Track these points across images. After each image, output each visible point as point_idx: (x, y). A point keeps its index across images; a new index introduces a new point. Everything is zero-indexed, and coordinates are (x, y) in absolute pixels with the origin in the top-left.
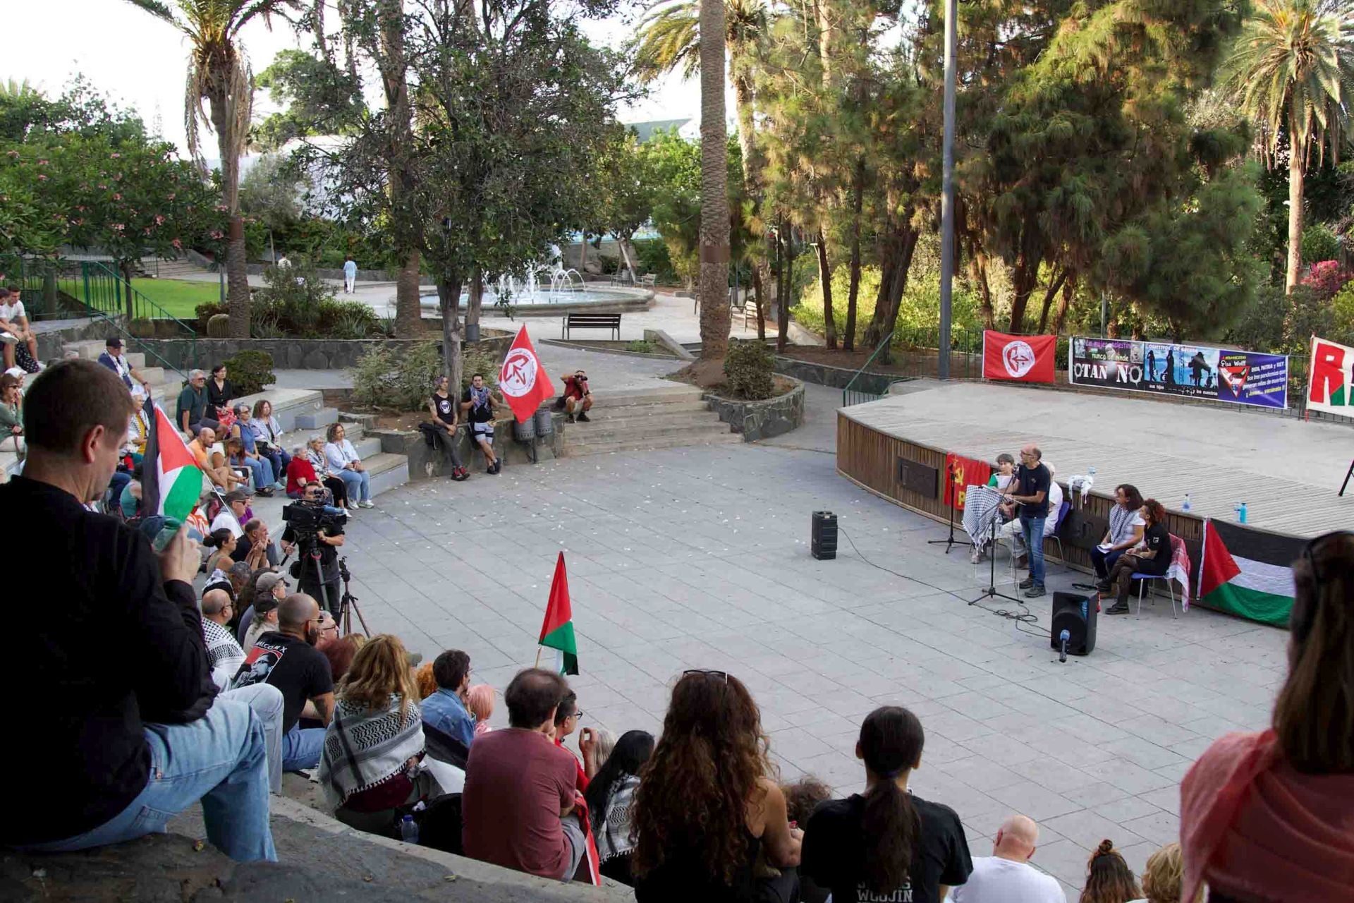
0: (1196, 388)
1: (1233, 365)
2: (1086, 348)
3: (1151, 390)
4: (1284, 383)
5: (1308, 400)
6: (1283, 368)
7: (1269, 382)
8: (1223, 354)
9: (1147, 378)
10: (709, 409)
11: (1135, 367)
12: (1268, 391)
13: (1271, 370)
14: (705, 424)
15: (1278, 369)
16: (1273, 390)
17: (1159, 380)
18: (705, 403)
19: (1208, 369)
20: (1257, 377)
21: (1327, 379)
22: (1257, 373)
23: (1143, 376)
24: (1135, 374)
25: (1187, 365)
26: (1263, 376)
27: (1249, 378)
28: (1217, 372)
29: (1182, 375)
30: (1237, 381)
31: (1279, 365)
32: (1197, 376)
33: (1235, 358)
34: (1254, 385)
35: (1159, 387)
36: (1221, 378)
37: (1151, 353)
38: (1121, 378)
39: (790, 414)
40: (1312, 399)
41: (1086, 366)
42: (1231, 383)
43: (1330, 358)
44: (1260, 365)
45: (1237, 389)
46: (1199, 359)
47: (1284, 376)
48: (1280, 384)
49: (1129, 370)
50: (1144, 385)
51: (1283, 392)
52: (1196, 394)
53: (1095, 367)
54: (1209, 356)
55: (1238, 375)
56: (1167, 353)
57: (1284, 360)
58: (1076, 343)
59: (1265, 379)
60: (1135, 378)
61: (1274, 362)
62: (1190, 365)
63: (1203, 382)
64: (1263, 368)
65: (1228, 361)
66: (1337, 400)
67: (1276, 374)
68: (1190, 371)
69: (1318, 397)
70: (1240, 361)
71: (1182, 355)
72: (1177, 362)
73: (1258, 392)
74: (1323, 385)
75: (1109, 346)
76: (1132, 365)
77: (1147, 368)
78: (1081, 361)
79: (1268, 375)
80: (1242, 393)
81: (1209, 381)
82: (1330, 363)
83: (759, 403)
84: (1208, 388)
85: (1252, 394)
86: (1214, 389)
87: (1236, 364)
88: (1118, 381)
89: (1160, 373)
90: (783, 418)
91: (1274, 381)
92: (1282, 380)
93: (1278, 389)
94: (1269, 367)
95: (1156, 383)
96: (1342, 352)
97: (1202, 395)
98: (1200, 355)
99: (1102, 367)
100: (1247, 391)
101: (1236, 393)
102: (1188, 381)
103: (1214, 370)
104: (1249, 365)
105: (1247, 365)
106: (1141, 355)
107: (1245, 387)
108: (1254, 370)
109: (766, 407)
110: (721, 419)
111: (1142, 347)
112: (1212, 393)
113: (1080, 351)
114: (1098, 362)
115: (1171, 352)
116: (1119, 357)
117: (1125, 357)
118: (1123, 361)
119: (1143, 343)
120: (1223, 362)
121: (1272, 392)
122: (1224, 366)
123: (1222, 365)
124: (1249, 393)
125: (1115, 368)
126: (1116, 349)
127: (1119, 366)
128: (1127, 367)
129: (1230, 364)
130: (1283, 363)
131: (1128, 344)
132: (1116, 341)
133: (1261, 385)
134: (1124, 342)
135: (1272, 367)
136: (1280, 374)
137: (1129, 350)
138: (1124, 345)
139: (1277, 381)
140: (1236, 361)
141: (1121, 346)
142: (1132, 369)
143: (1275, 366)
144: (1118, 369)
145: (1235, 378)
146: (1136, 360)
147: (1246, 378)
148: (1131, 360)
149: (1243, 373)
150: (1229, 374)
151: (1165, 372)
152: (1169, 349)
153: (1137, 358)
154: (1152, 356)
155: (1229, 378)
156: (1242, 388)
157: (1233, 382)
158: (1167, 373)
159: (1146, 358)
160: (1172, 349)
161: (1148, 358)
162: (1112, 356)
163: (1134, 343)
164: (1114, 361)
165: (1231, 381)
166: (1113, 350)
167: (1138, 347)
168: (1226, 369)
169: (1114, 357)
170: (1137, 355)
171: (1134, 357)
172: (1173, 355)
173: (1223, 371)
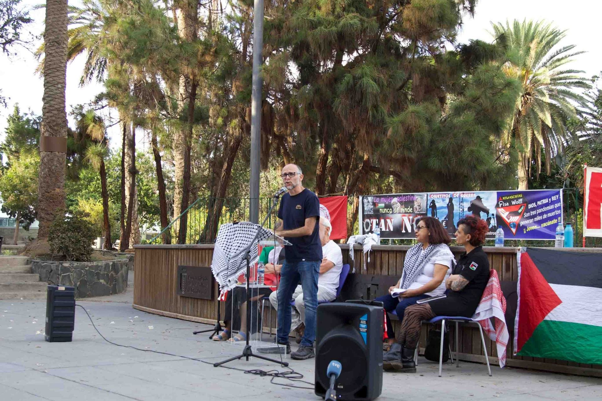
1: (510, 204)
2: (374, 204)
4: (560, 215)
5: (585, 228)
6: (558, 201)
7: (545, 216)
8: (500, 196)
10: (31, 271)
12: (545, 225)
13: (547, 205)
14: (22, 282)
15: (553, 203)
16: (549, 223)
18: (29, 266)
19: (487, 211)
20: (534, 213)
22: (533, 209)
25: (466, 209)
26: (540, 211)
27: (527, 215)
28: (495, 213)
30: (514, 219)
31: (554, 198)
33: (512, 197)
34: (531, 220)
37: (433, 202)
38: (406, 228)
39: (110, 279)
40: (589, 227)
41: (375, 221)
42: (509, 221)
44: (536, 201)
45: (515, 226)
46: (477, 203)
47: (559, 208)
48: (556, 217)
49: (413, 221)
53: (382, 221)
54: (487, 199)
55: (515, 214)
56: (447, 201)
57: (558, 193)
58: (365, 200)
59: (541, 214)
61: (549, 197)
62: (469, 209)
64: (539, 203)
65: (505, 201)
67: (551, 207)
68: (471, 214)
69: (594, 223)
70: (517, 199)
71: (462, 201)
72: (457, 209)
73: (535, 227)
74: (598, 211)
75: (395, 200)
78: (370, 217)
79: (545, 209)
80: (520, 230)
83: (75, 264)
85: (529, 229)
86: (493, 229)
87: (514, 203)
88: (404, 231)
90: (102, 281)
91: (550, 215)
92: (557, 212)
93: (555, 221)
94: (545, 201)
98: (479, 198)
99: (388, 220)
100: (525, 227)
101: (514, 230)
103: (492, 211)
104: (526, 203)
105: (524, 202)
106: (424, 205)
107: (522, 223)
108: (530, 206)
109: (83, 268)
110: (41, 280)
113: (369, 207)
114: (385, 216)
115: (451, 200)
116: (403, 210)
117: (409, 209)
118: (407, 213)
119: (425, 194)
120: (501, 203)
121: (548, 225)
122: (502, 206)
123: (500, 206)
124: (526, 229)
125: (401, 219)
126: (401, 203)
127: (404, 218)
128: (411, 218)
129: (508, 203)
130: (557, 196)
131: (412, 197)
132: (401, 195)
133: (537, 220)
134: (407, 195)
135: (547, 201)
136: (556, 207)
137: (413, 202)
138: (408, 198)
139: (553, 214)
140: (513, 200)
141: (406, 199)
142: (415, 219)
143: (550, 200)
144: (403, 220)
145: (513, 216)
146: (419, 210)
147: (523, 215)
148: (415, 211)
149: (520, 211)
150: (508, 213)
151: (445, 218)
152: (449, 197)
153: (420, 209)
154: (433, 206)
155: (507, 217)
156: (519, 225)
157: (510, 219)
158: (447, 219)
159: (428, 207)
160: (452, 197)
161: (430, 207)
162: (398, 209)
163: (417, 195)
164: (400, 213)
165: (509, 219)
166: (398, 203)
167: (421, 198)
168: (504, 209)
169: (400, 210)
170: (420, 206)
171: (418, 208)
172: (453, 202)
173: (501, 210)
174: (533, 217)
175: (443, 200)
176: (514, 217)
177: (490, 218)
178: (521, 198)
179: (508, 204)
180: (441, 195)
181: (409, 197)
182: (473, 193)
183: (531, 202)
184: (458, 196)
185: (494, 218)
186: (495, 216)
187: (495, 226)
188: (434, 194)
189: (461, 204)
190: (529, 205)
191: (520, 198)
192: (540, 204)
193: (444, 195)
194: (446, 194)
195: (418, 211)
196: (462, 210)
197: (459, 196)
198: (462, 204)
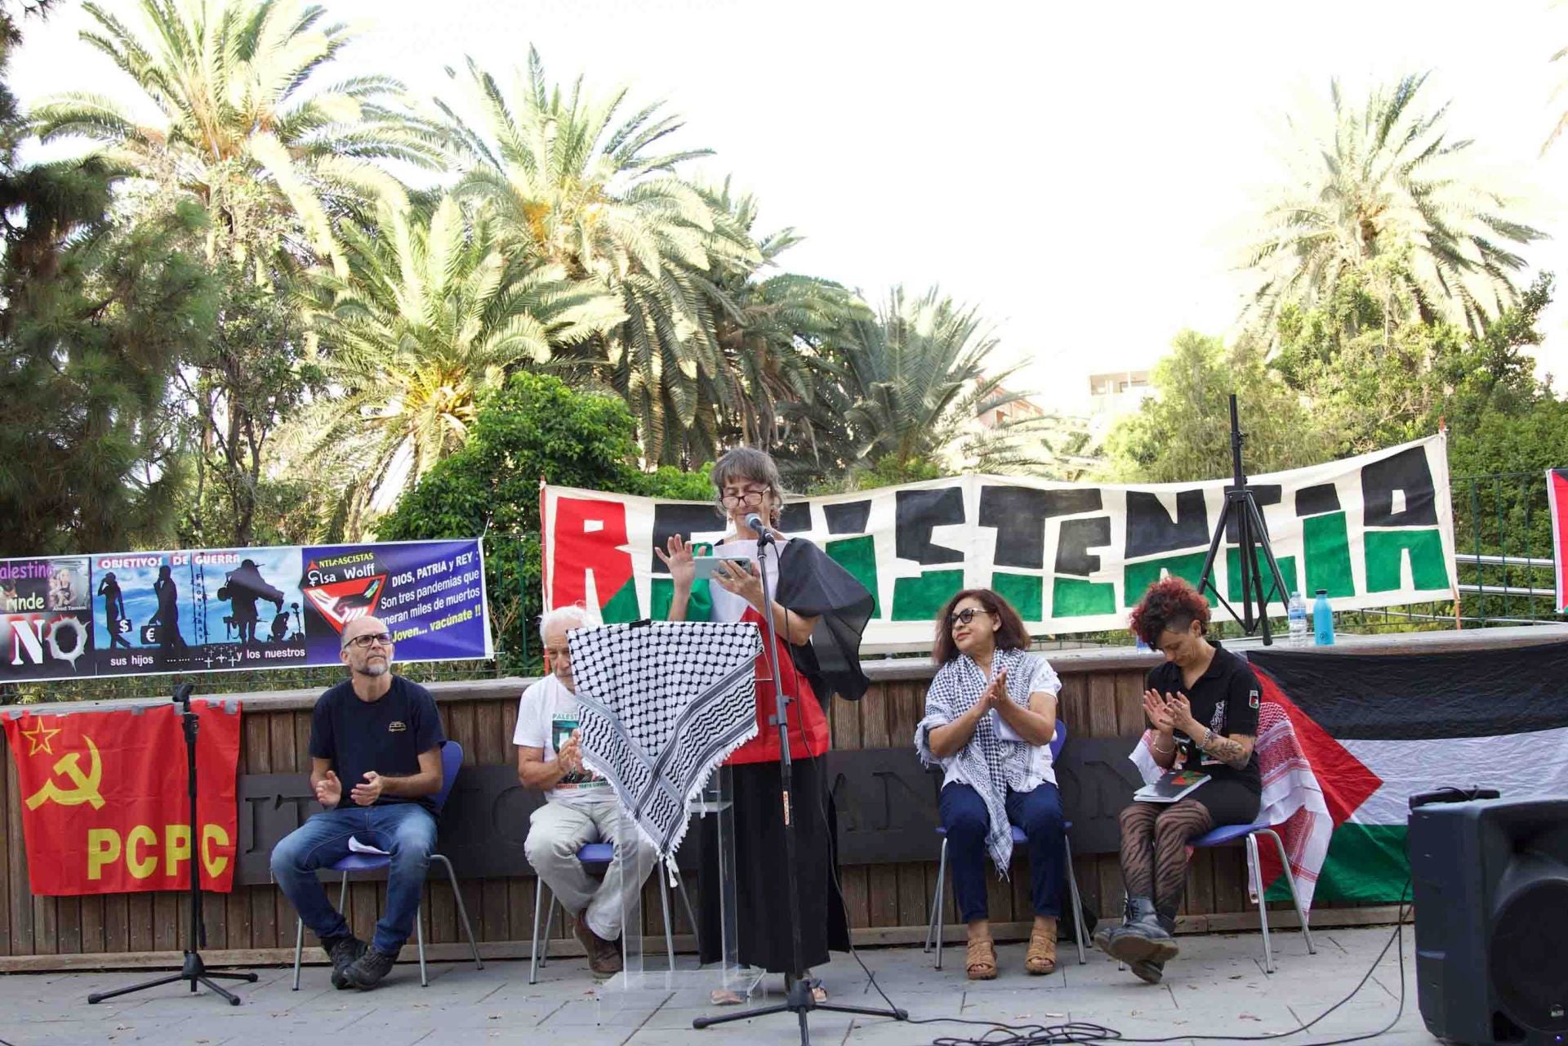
0: (243, 648)
1: (341, 578)
3: (118, 669)
4: (478, 600)
6: (473, 566)
7: (439, 604)
8: (309, 558)
9: (103, 642)
11: (65, 621)
12: (438, 625)
13: (442, 577)
15: (457, 571)
16: (452, 620)
17: (136, 642)
19: (276, 598)
20: (408, 596)
21: (589, 572)
22: (406, 588)
23: (89, 642)
24: (67, 639)
25: (212, 595)
26: (424, 592)
27: (387, 603)
28: (300, 602)
29: (200, 621)
30: (357, 615)
31: (461, 561)
32: (244, 615)
33: (347, 561)
34: (403, 617)
35: (140, 661)
36: (314, 616)
37: (111, 579)
38: (24, 654)
42: (341, 621)
43: (593, 526)
44: (412, 568)
46: (246, 580)
47: (476, 584)
48: (470, 604)
49: (46, 631)
50: (93, 660)
51: (478, 621)
52: (246, 662)
54: (274, 568)
55: (358, 600)
56: (155, 575)
57: (474, 547)
59: (426, 600)
60: (68, 647)
61: (449, 557)
62: (223, 594)
63: (264, 630)
64: (422, 573)
65: (327, 571)
67: (456, 581)
68: (227, 608)
70: (360, 565)
71: (198, 573)
72: (184, 594)
73: (414, 632)
74: (582, 587)
76: (58, 616)
77: (101, 619)
79: (438, 587)
81: (280, 624)
82: (595, 537)
84: (276, 641)
86: (296, 641)
87: (349, 574)
88: (18, 661)
89: (137, 628)
91: (451, 600)
92: (471, 594)
93: (466, 615)
94: (438, 568)
95: (129, 652)
96: (620, 507)
97: (264, 661)
98: (249, 565)
102: (220, 633)
103: (292, 595)
104: (386, 574)
105: (379, 573)
106: (80, 586)
108: (397, 581)
112: (289, 653)
115: (165, 571)
116: (12, 603)
117: (33, 599)
118: (28, 611)
119: (83, 560)
120: (314, 575)
121: (449, 624)
122: (318, 584)
123: (313, 583)
125: (6, 629)
127: (18, 625)
128: (40, 623)
129: (333, 576)
130: (470, 556)
131: (41, 568)
132: (4, 564)
133: (418, 613)
134: (26, 563)
135: (444, 568)
136: (467, 581)
137: (44, 580)
138: (27, 571)
139: (461, 597)
140: (349, 567)
141: (20, 573)
142: (55, 626)
143: (451, 564)
144: (14, 631)
145: (350, 607)
146: (66, 602)
147: (379, 604)
148: (52, 604)
149: (369, 594)
150: (335, 600)
151: (152, 621)
152: (160, 564)
153: (68, 598)
154: (111, 588)
155: (335, 609)
157: (345, 616)
158: (159, 623)
159: (95, 593)
160: (168, 564)
161: (100, 592)
163: (58, 562)
165: (341, 614)
167: (71, 570)
168: (325, 590)
170: (67, 590)
171: (60, 595)
172: (172, 576)
173: (316, 594)
174: (407, 606)
175: (142, 574)
176: (354, 610)
177: (287, 615)
178: (371, 562)
179: (333, 578)
180: (133, 561)
181: (31, 567)
182: (233, 554)
183: (400, 571)
184: (185, 561)
185: (297, 614)
186: (301, 608)
187: (300, 635)
188: (111, 559)
189: (196, 582)
190: (394, 579)
191: (367, 562)
192: (425, 574)
193: (144, 561)
194: (148, 556)
195: (63, 605)
196: (201, 596)
197: (191, 563)
198: (200, 581)
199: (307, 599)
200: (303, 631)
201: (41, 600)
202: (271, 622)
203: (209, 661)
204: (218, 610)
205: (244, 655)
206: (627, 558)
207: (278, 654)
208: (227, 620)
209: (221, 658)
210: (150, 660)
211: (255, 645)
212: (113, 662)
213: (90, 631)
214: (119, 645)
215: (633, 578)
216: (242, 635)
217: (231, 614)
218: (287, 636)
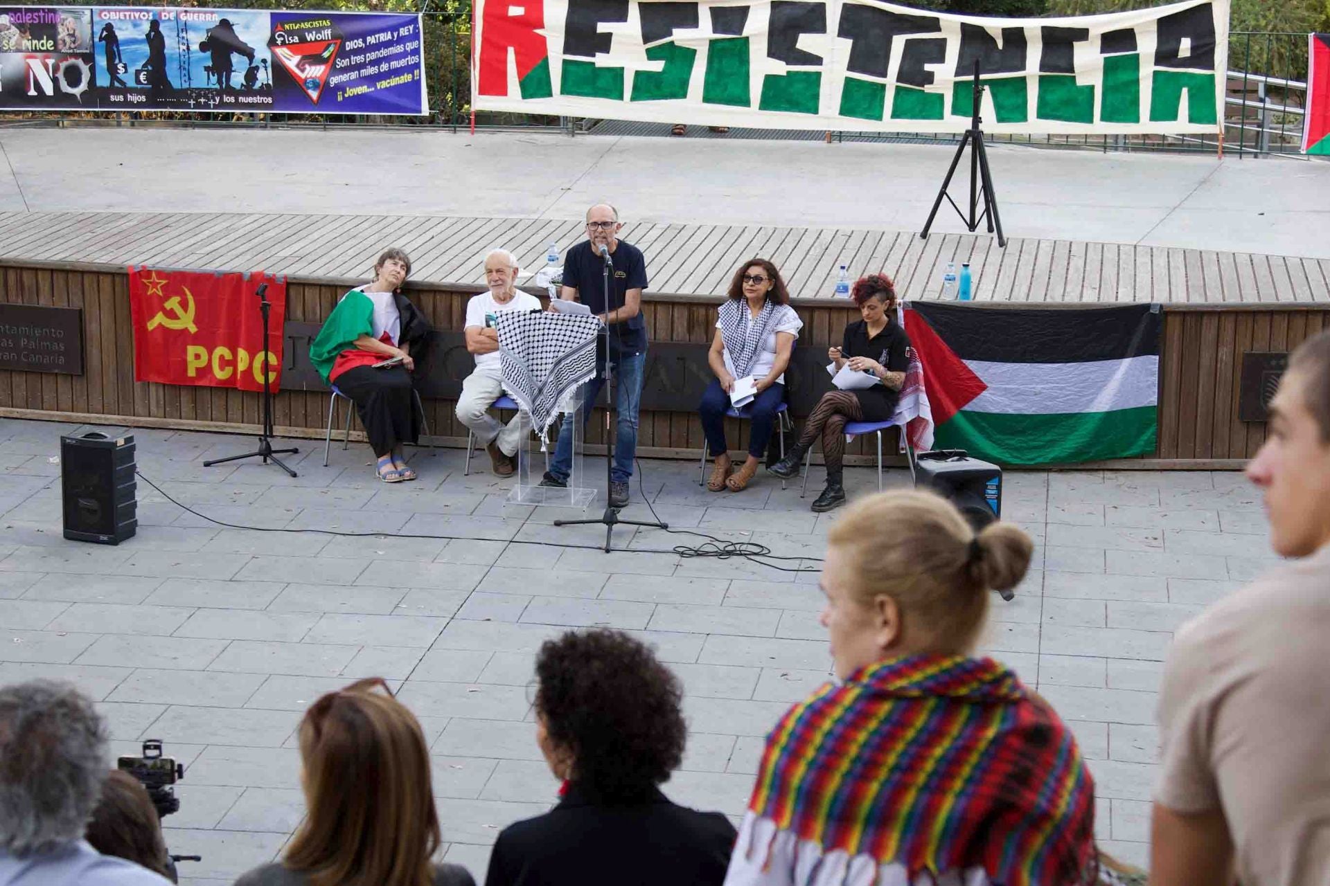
0: (220, 93)
1: (303, 40)
3: (116, 104)
4: (417, 66)
5: (474, 93)
6: (414, 36)
7: (384, 67)
8: (277, 20)
9: (103, 81)
11: (72, 61)
12: (383, 84)
13: (388, 44)
15: (401, 40)
16: (394, 81)
17: (131, 83)
19: (249, 53)
20: (359, 59)
21: (511, 50)
22: (357, 52)
23: (92, 81)
24: (73, 76)
25: (195, 47)
26: (372, 56)
27: (343, 63)
28: (269, 57)
29: (185, 67)
30: (315, 71)
31: (404, 32)
32: (221, 66)
33: (307, 25)
34: (354, 75)
35: (134, 98)
36: (279, 70)
37: (109, 28)
38: (38, 87)
40: (483, 91)
42: (303, 76)
43: (516, 12)
44: (363, 35)
45: (316, 86)
46: (223, 35)
47: (416, 52)
48: (411, 69)
49: (56, 68)
50: (95, 95)
51: (417, 83)
52: (222, 105)
54: (247, 27)
55: (316, 59)
56: (146, 27)
57: (415, 20)
59: (376, 62)
60: (74, 83)
61: (394, 28)
62: (203, 47)
63: (238, 79)
64: (371, 40)
65: (291, 33)
66: (535, 85)
67: (399, 49)
68: (207, 59)
69: (494, 84)
70: (319, 30)
71: (182, 28)
72: (171, 45)
73: (363, 89)
74: (505, 62)
75: (4, 20)
76: (65, 57)
77: (102, 61)
79: (384, 52)
80: (328, 93)
81: (251, 75)
82: (516, 20)
84: (248, 90)
85: (350, 92)
86: (264, 91)
87: (310, 37)
88: (32, 92)
89: (132, 70)
91: (395, 64)
92: (411, 60)
93: (406, 78)
94: (384, 37)
95: (125, 90)
97: (237, 105)
98: (225, 24)
100: (341, 87)
101: (314, 95)
102: (202, 79)
103: (262, 52)
104: (341, 39)
105: (334, 37)
106: (84, 32)
107: (334, 80)
108: (350, 45)
111: (87, 18)
112: (258, 99)
115: (155, 24)
116: (26, 43)
117: (44, 41)
118: (41, 51)
119: (86, 11)
120: (280, 36)
121: (392, 84)
122: (283, 44)
123: (279, 42)
124: (344, 92)
125: (22, 65)
126: (21, 27)
127: (32, 62)
128: (51, 62)
129: (296, 38)
130: (411, 28)
131: (50, 15)
132: (20, 10)
133: (367, 74)
134: (38, 10)
135: (389, 37)
136: (408, 49)
138: (39, 17)
139: (403, 63)
140: (309, 31)
141: (33, 19)
142: (63, 65)
143: (396, 35)
144: (29, 67)
145: (311, 64)
146: (73, 46)
147: (334, 64)
148: (60, 47)
149: (326, 54)
150: (297, 58)
151: (144, 66)
152: (151, 18)
153: (74, 42)
154: (110, 36)
155: (297, 66)
156: (327, 83)
157: (306, 72)
158: (150, 68)
159: (96, 40)
160: (157, 18)
161: (101, 39)
162: (13, 42)
163: (65, 11)
164: (19, 51)
165: (303, 71)
166: (14, 29)
167: (76, 18)
168: (288, 48)
169: (18, 43)
170: (73, 35)
171: (68, 40)
172: (161, 29)
173: (282, 52)
174: (359, 67)
175: (135, 25)
176: (313, 68)
177: (257, 68)
178: (328, 27)
179: (296, 39)
180: (127, 14)
181: (42, 14)
182: (212, 13)
183: (353, 37)
184: (172, 16)
185: (266, 68)
186: (269, 63)
187: (268, 85)
188: (109, 11)
189: (181, 35)
190: (347, 43)
191: (324, 28)
192: (373, 41)
193: (137, 15)
194: (141, 11)
195: (70, 48)
196: (185, 47)
197: (177, 18)
198: (184, 34)
199: (274, 55)
200: (271, 82)
201: (51, 42)
202: (244, 73)
203: (192, 102)
204: (200, 60)
205: (221, 99)
206: (542, 41)
207: (250, 100)
208: (207, 69)
209: (202, 100)
210: (143, 98)
211: (231, 91)
212: (113, 98)
213: (92, 70)
214: (117, 84)
215: (547, 58)
216: (220, 81)
217: (210, 64)
218: (258, 85)
